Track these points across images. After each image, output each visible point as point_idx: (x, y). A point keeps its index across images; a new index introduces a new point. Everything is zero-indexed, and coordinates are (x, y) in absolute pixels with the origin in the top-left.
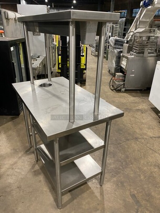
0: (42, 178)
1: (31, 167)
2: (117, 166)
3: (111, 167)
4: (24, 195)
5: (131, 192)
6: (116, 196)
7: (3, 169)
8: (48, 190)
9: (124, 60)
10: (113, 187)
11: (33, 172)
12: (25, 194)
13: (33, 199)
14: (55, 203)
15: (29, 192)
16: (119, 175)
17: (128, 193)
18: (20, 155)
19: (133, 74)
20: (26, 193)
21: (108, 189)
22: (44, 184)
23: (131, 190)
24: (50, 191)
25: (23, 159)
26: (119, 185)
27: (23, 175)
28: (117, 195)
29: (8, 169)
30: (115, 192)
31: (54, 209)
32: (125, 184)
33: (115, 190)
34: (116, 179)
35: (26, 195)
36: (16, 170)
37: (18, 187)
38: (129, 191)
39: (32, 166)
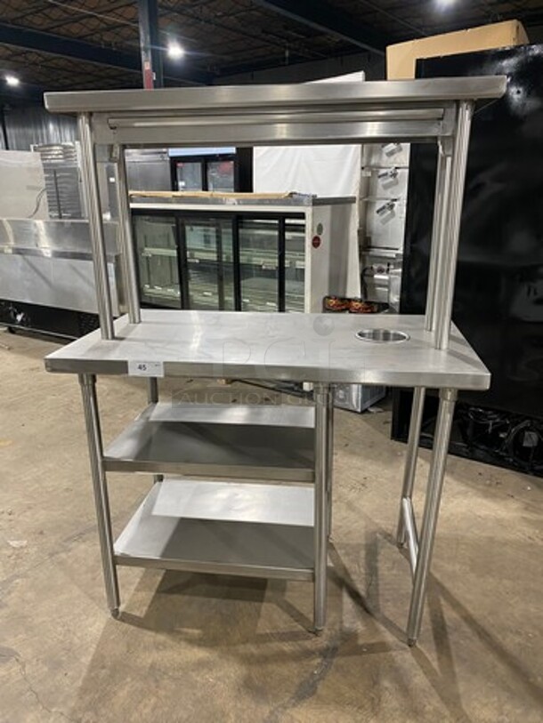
2: (103, 711)
3: (127, 689)
5: (17, 660)
6: (59, 620)
10: (79, 634)
16: (80, 683)
17: (26, 653)
21: (91, 620)
23: (20, 667)
26: (63, 653)
28: (58, 627)
30: (66, 628)
32: (45, 669)
33: (69, 631)
34: (83, 660)
38: (23, 660)
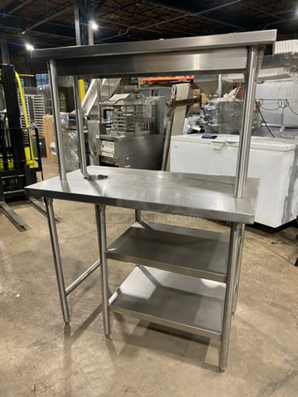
0: (147, 354)
1: (107, 350)
4: (151, 394)
7: (56, 386)
8: (179, 362)
9: (106, 145)
11: (119, 354)
12: (150, 392)
13: (172, 387)
14: (207, 371)
15: (153, 384)
18: (61, 346)
19: (128, 165)
20: (151, 389)
22: (161, 358)
24: (182, 361)
25: (75, 348)
27: (109, 369)
29: (66, 379)
31: (217, 377)
35: (155, 392)
36: (85, 370)
37: (126, 391)
39: (109, 348)
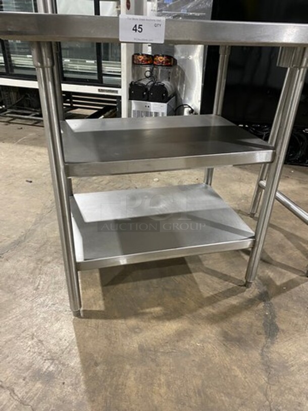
3: (132, 376)
16: (83, 387)
21: (57, 325)
28: (26, 340)
32: (39, 385)
33: (40, 341)
34: (72, 364)
38: (8, 385)
